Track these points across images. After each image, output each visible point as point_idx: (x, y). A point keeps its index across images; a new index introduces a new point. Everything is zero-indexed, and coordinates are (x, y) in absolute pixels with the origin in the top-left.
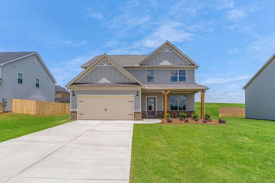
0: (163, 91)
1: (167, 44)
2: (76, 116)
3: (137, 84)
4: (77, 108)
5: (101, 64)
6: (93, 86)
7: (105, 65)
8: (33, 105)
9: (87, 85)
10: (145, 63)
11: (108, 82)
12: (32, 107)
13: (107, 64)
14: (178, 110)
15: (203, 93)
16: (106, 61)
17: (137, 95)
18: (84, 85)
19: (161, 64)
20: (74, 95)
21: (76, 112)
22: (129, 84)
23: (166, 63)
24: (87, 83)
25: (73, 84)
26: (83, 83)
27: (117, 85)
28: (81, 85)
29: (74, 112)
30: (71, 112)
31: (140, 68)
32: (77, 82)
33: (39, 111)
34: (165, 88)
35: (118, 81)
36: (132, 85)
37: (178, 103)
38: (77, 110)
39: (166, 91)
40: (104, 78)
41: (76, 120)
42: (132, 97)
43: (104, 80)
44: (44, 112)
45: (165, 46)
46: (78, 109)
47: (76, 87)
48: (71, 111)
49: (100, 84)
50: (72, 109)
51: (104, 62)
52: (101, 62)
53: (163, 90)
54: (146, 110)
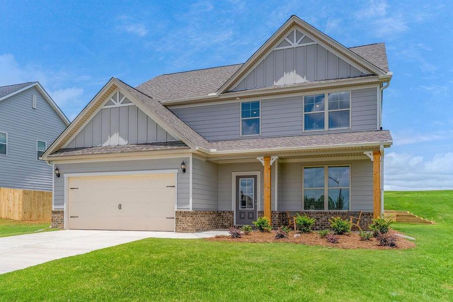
0: (259, 159)
1: (294, 24)
2: (62, 220)
3: (180, 144)
4: (65, 205)
5: (110, 103)
6: (90, 153)
7: (118, 104)
8: (17, 200)
9: (80, 152)
10: (235, 86)
11: (123, 142)
12: (15, 204)
13: (121, 101)
14: (326, 210)
15: (377, 156)
16: (118, 95)
17: (184, 171)
18: (76, 152)
19: (280, 83)
20: (58, 175)
21: (63, 212)
22: (166, 144)
23: (291, 79)
24: (84, 148)
25: (56, 152)
26: (76, 149)
27: (138, 148)
28: (70, 153)
29: (58, 212)
30: (53, 212)
31: (222, 100)
32: (64, 146)
33: (31, 213)
34: (266, 150)
35: (143, 140)
36: (169, 147)
37: (326, 188)
38: (65, 207)
39: (267, 156)
40: (115, 134)
41: (62, 229)
42: (171, 176)
43: (115, 140)
44: (42, 214)
45: (289, 32)
46: (68, 206)
47: (61, 158)
48: (53, 210)
49: (106, 148)
50: (55, 204)
51: (114, 98)
52: (110, 98)
53: (259, 154)
54: (234, 209)
